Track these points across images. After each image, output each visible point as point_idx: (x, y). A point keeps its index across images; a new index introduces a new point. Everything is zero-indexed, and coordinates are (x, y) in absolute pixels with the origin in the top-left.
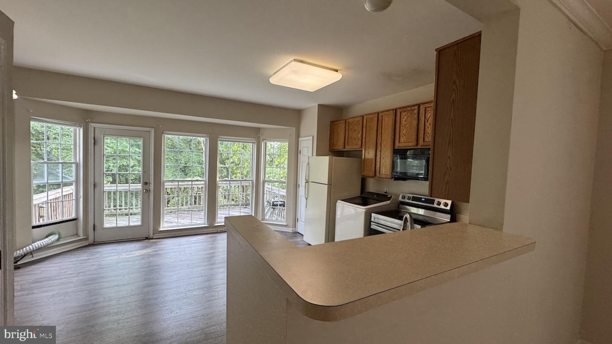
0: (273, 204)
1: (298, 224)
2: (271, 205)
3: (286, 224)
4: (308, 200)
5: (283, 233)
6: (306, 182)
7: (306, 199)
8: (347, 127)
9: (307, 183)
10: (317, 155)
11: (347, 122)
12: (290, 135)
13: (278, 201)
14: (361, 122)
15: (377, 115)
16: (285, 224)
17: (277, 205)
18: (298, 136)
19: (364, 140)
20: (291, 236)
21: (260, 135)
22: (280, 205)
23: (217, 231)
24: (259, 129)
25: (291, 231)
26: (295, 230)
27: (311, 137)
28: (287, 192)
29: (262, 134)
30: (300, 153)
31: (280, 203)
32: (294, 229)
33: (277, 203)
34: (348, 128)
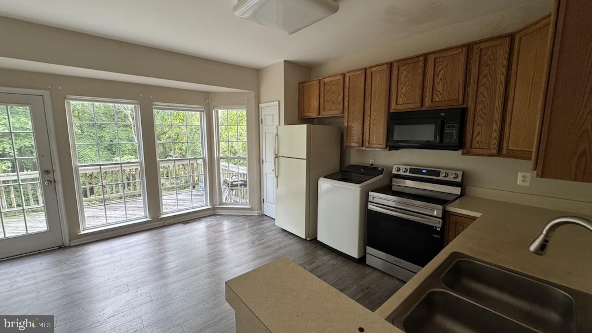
0: (232, 184)
1: (264, 206)
2: (230, 186)
3: (250, 207)
4: (278, 178)
5: (247, 217)
6: (276, 157)
7: (277, 177)
8: (322, 89)
9: (276, 159)
10: (285, 124)
11: (322, 83)
12: (248, 100)
13: (237, 181)
14: (341, 81)
15: (364, 71)
16: (248, 207)
17: (238, 186)
18: (258, 101)
19: (346, 104)
20: (258, 220)
21: (209, 101)
22: (241, 185)
23: (164, 225)
24: (207, 94)
25: (257, 215)
26: (262, 213)
27: (277, 102)
28: (249, 170)
29: (211, 100)
30: (262, 123)
31: (240, 182)
32: (260, 212)
33: (237, 183)
34: (324, 90)
